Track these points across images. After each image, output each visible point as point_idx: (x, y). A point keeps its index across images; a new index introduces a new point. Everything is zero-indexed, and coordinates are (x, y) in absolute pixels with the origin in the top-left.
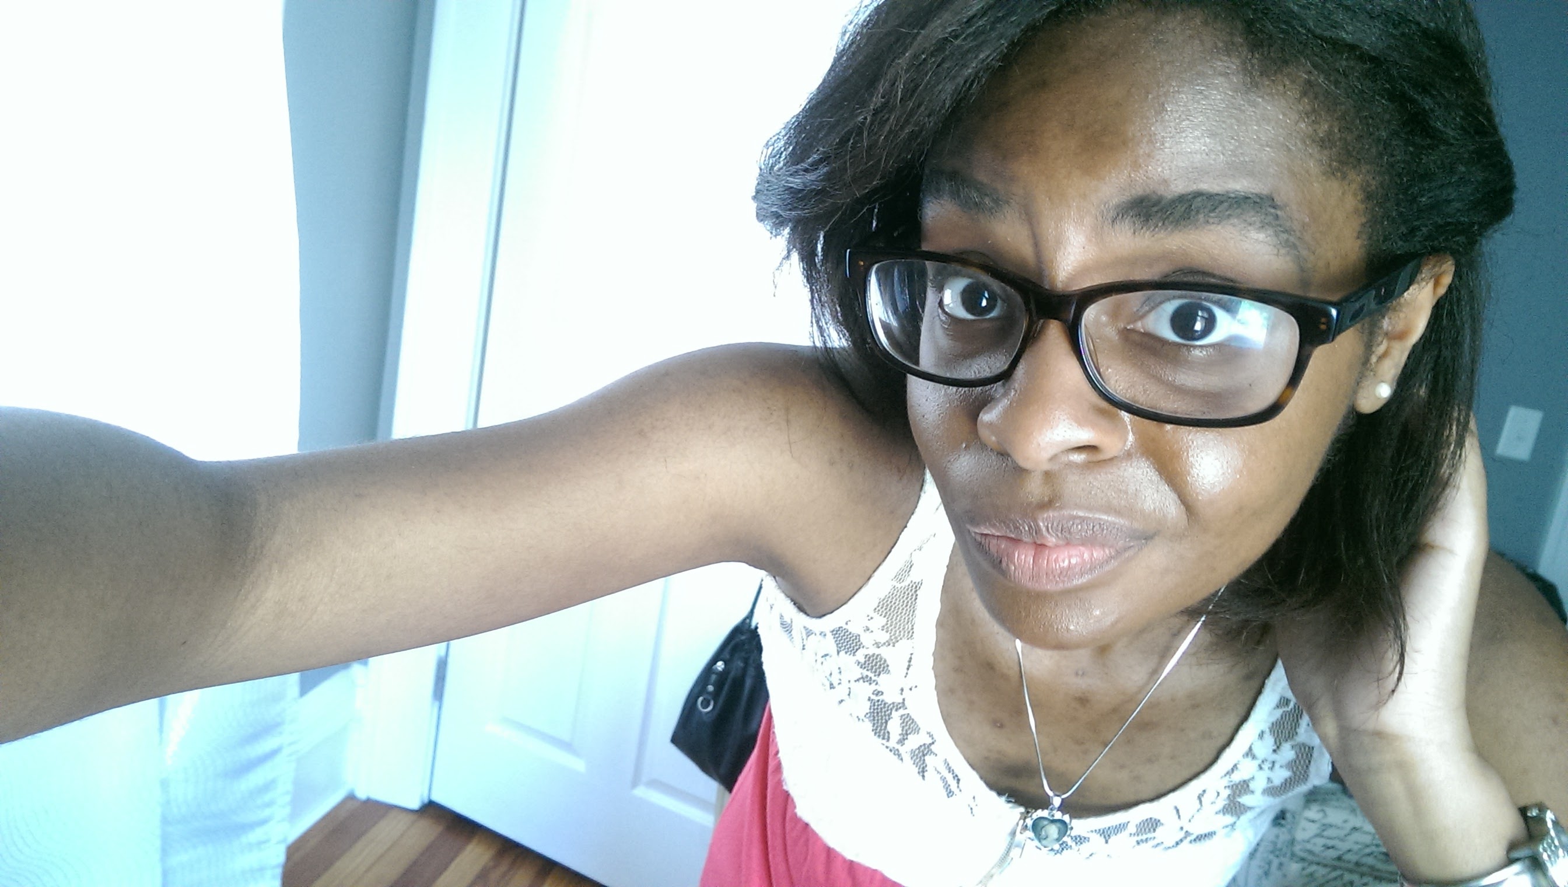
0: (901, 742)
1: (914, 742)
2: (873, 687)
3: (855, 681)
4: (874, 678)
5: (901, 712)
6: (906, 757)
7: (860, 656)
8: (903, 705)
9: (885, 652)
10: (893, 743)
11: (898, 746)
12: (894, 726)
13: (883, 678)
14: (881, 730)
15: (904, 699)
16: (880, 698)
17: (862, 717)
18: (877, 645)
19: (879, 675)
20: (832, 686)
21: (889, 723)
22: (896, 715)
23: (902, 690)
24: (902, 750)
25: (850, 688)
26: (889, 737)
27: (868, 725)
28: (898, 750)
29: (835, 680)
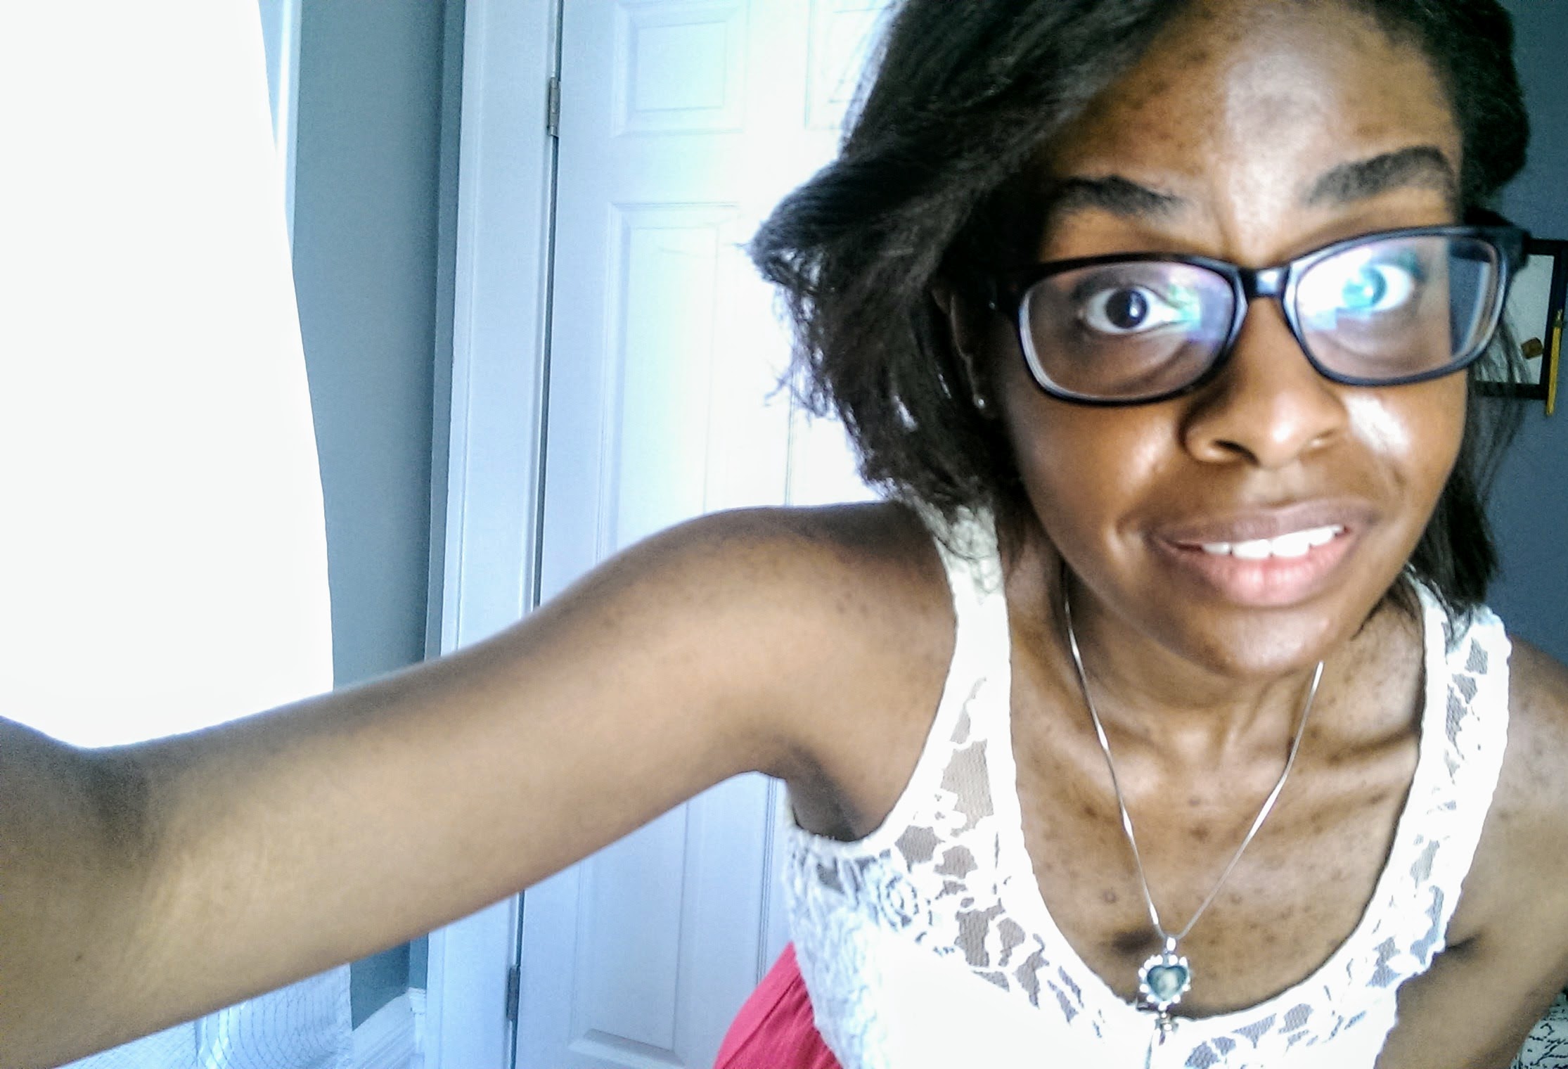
0: (1004, 962)
1: (1020, 955)
2: (961, 895)
3: (937, 898)
4: (960, 882)
5: (1000, 918)
6: (1013, 981)
7: (938, 858)
8: (999, 909)
9: (964, 840)
10: (994, 967)
11: (1000, 969)
12: (993, 944)
13: (970, 879)
14: (977, 955)
15: (1000, 900)
16: (971, 908)
17: (950, 944)
18: (955, 833)
19: (965, 874)
20: (906, 921)
21: (987, 940)
22: (993, 925)
23: (995, 887)
24: (1010, 971)
25: (930, 913)
26: (988, 961)
27: (960, 954)
28: (1002, 974)
29: (908, 911)
